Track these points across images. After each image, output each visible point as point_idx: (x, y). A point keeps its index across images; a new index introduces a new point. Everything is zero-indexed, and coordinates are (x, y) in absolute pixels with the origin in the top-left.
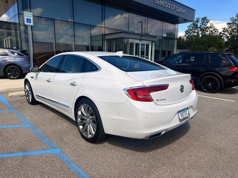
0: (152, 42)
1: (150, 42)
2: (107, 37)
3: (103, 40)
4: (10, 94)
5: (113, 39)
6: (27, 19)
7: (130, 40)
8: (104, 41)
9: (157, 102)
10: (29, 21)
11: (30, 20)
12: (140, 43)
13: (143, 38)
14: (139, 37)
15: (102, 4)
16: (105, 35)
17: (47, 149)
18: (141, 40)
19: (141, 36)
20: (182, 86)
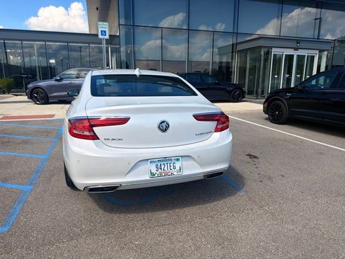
0: (321, 51)
1: (317, 52)
2: (240, 48)
3: (232, 52)
5: (247, 50)
6: (102, 31)
7: (274, 50)
8: (234, 54)
9: (106, 142)
11: (105, 32)
12: (295, 54)
13: (302, 45)
14: (294, 45)
16: (237, 44)
18: (296, 49)
19: (297, 42)
20: (163, 122)
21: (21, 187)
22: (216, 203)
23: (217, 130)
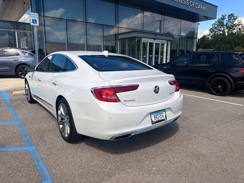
0: (168, 41)
1: (166, 41)
2: (120, 37)
3: (116, 40)
4: (14, 93)
5: (126, 38)
6: (33, 20)
7: (143, 39)
9: (125, 103)
10: (34, 21)
11: (36, 20)
12: (155, 42)
13: (158, 37)
14: (153, 36)
15: (115, 3)
16: (118, 34)
17: (24, 146)
18: (155, 39)
19: (155, 35)
20: (156, 87)
21: (24, 149)
22: (173, 136)
23: (177, 90)
